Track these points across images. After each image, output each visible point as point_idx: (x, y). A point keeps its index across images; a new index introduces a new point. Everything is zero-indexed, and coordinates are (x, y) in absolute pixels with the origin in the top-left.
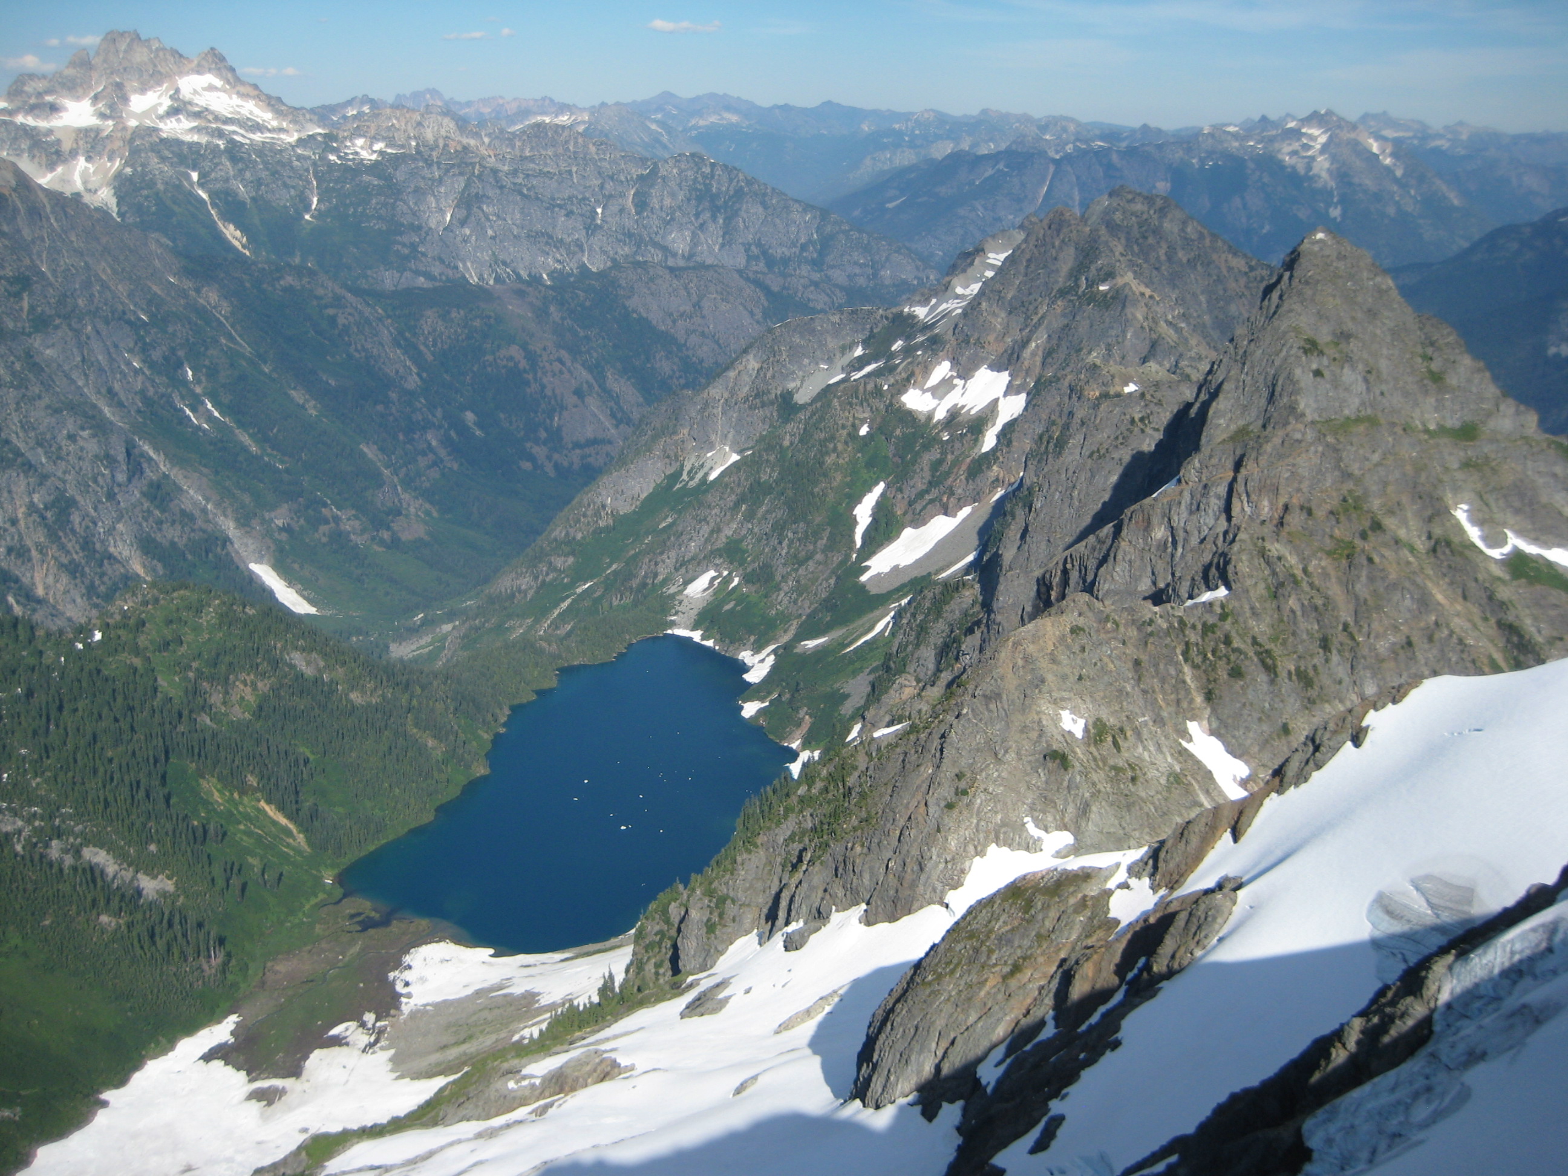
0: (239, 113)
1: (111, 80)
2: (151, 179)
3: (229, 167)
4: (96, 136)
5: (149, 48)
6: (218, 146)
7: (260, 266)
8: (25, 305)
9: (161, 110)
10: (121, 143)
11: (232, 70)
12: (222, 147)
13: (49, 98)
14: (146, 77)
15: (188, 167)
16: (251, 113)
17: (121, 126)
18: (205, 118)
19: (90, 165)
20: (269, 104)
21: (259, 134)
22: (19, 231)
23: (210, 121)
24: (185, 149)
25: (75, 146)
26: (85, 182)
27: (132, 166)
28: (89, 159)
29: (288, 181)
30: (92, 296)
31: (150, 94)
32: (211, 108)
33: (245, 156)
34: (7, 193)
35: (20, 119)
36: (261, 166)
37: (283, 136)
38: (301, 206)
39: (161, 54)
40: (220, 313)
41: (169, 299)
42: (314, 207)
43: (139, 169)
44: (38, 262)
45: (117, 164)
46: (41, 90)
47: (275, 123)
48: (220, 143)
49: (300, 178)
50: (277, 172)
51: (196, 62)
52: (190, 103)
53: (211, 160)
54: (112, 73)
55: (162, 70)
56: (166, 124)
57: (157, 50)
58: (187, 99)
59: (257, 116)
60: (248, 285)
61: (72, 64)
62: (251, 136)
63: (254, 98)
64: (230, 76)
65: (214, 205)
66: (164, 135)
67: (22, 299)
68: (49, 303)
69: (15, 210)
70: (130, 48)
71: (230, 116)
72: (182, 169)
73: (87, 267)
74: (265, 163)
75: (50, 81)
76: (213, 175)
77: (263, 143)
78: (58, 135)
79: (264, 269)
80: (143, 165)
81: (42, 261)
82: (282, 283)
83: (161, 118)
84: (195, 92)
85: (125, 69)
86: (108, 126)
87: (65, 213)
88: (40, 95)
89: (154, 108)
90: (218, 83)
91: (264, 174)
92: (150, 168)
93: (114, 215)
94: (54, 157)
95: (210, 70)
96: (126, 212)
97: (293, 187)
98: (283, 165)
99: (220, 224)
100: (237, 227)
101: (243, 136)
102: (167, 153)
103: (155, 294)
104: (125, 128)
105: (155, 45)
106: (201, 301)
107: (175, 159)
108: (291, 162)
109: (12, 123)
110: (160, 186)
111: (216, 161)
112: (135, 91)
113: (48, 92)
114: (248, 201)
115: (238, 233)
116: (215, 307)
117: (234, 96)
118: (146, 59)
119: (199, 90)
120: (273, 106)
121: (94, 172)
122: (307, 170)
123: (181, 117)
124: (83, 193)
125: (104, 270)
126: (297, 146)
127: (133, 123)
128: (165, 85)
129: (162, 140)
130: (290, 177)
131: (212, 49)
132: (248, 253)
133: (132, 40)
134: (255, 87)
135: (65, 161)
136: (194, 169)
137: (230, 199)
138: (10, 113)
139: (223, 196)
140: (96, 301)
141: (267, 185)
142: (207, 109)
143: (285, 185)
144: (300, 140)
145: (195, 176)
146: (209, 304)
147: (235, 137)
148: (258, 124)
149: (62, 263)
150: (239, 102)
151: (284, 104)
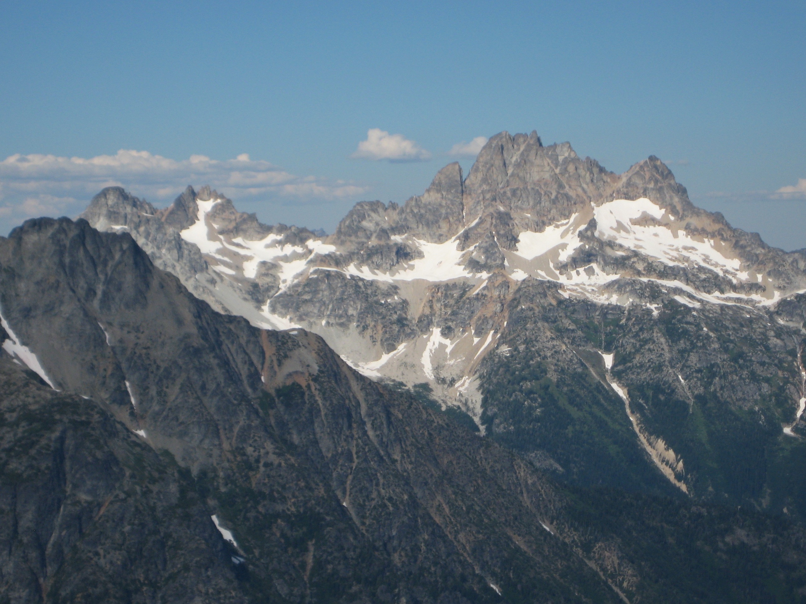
0: (686, 259)
1: (491, 210)
2: (539, 365)
3: (666, 348)
4: (461, 296)
5: (555, 159)
6: (649, 312)
7: (694, 509)
8: (310, 560)
9: (564, 256)
10: (498, 307)
11: (681, 191)
12: (655, 313)
13: (397, 238)
14: (546, 203)
15: (600, 347)
16: (706, 259)
17: (500, 280)
18: (632, 267)
19: (447, 342)
20: (736, 245)
21: (717, 293)
22: (315, 443)
23: (639, 273)
24: (597, 317)
25: (427, 311)
26: (437, 368)
27: (511, 343)
28: (447, 332)
29: (759, 370)
30: (416, 549)
31: (549, 229)
32: (643, 251)
33: (692, 328)
34: (304, 384)
35: (351, 270)
36: (716, 346)
37: (755, 297)
38: (778, 413)
39: (571, 168)
40: (620, 586)
41: (538, 559)
42: (799, 413)
43: (522, 348)
44: (339, 493)
45: (489, 339)
46: (386, 226)
47: (744, 276)
48: (653, 307)
49: (780, 366)
50: (741, 355)
51: (624, 180)
52: (611, 244)
53: (636, 335)
54: (494, 199)
55: (572, 193)
56: (570, 278)
57: (566, 161)
58: (605, 238)
59: (716, 265)
60: (671, 540)
61: (437, 186)
62: (704, 296)
63: (713, 236)
64: (676, 200)
65: (636, 407)
66: (566, 295)
67: (306, 550)
68: (345, 558)
69: (314, 411)
70: (524, 162)
71: (671, 264)
72: (589, 348)
73: (414, 503)
74: (724, 341)
75: (402, 211)
76: (637, 359)
77: (722, 307)
78: (404, 294)
79: (700, 516)
80: (527, 342)
81: (344, 493)
82: (728, 539)
83: (563, 268)
84: (620, 227)
85: (514, 192)
86: (481, 280)
87: (389, 415)
88: (384, 233)
89: (554, 252)
90: (657, 212)
91: (720, 359)
92: (538, 346)
93: (477, 420)
94: (396, 328)
95: (645, 194)
96: (495, 416)
97: (767, 380)
98: (753, 344)
99: (642, 438)
100: (670, 445)
101: (691, 297)
102: (567, 323)
103: (518, 549)
104: (506, 284)
105: (563, 154)
106: (592, 564)
107: (579, 333)
108: (767, 338)
109: (341, 276)
110: (553, 376)
111: (645, 335)
112: (527, 227)
113: (398, 229)
114: (692, 401)
115: (671, 455)
116: (612, 576)
117: (682, 233)
118: (547, 176)
119: (626, 222)
120: (743, 247)
121: (452, 352)
122: (793, 353)
123: (594, 265)
124: (433, 385)
125: (439, 508)
126: (778, 313)
127: (519, 276)
128: (574, 216)
129: (561, 302)
130: (763, 364)
131: (652, 158)
132: (684, 487)
133: (529, 148)
134: (718, 217)
135: (411, 335)
136: (608, 350)
137: (662, 398)
138: (337, 260)
139: (650, 393)
140: (420, 557)
141: (724, 376)
142: (636, 254)
143: (754, 377)
144: (783, 304)
145: (608, 360)
146: (604, 570)
147: (679, 299)
148: (717, 276)
149: (374, 495)
150: (689, 241)
151: (762, 245)
